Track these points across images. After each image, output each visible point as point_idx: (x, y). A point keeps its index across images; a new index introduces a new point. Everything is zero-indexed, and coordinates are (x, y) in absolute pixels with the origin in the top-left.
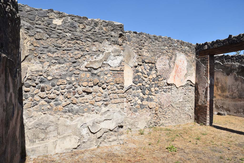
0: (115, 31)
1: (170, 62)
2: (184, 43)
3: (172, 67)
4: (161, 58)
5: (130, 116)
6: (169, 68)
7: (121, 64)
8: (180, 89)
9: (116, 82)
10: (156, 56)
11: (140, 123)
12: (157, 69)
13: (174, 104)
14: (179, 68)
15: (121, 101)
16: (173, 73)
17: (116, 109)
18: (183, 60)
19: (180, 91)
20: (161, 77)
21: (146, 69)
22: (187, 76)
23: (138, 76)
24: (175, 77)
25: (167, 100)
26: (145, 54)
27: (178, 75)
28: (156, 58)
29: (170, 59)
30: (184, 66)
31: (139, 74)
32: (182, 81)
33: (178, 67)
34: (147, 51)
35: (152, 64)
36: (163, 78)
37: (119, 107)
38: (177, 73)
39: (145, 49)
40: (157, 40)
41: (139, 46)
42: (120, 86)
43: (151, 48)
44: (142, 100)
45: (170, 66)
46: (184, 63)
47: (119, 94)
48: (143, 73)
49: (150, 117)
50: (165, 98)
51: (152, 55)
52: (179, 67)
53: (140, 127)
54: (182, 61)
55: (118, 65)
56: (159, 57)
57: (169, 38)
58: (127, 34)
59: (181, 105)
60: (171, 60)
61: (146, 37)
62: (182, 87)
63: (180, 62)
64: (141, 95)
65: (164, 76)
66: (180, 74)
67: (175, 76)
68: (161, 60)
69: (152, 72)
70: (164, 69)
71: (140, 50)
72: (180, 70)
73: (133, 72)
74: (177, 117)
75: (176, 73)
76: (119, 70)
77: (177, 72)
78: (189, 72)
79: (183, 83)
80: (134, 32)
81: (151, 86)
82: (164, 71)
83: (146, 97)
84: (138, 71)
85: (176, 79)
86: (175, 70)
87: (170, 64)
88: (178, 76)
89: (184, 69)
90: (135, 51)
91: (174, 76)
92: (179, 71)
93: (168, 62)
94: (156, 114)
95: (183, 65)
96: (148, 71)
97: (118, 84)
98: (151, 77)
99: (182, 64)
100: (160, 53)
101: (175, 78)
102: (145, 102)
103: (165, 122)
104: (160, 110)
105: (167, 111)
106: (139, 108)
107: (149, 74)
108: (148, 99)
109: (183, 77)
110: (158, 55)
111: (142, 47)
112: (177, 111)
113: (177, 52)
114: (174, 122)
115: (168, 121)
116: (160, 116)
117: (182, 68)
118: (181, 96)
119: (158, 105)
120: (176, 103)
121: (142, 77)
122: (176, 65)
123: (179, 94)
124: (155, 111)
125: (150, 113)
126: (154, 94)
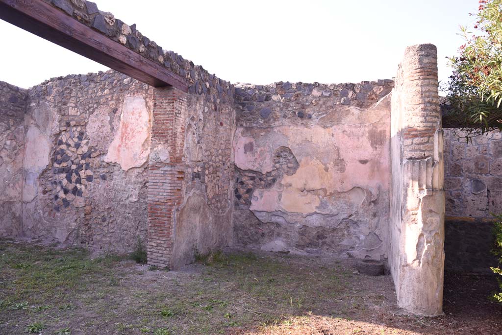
1: (112, 119)
3: (115, 128)
4: (95, 113)
6: (110, 131)
8: (133, 174)
10: (88, 112)
11: (58, 230)
14: (128, 129)
16: (117, 141)
18: (139, 111)
20: (96, 151)
21: (72, 136)
23: (62, 150)
24: (120, 148)
26: (72, 112)
27: (127, 144)
28: (87, 115)
29: (113, 112)
30: (140, 123)
31: (63, 147)
32: (136, 157)
33: (126, 128)
34: (73, 105)
35: (82, 128)
36: (98, 152)
38: (124, 141)
41: (63, 100)
43: (81, 98)
44: (66, 192)
45: (112, 129)
46: (140, 116)
48: (69, 145)
49: (75, 224)
51: (82, 111)
52: (130, 126)
53: (58, 237)
54: (135, 112)
56: (93, 112)
58: (48, 84)
60: (115, 115)
62: (136, 170)
63: (131, 116)
64: (65, 182)
65: (99, 148)
66: (132, 141)
67: (120, 146)
68: (95, 119)
69: (82, 143)
70: (101, 134)
71: (64, 107)
72: (131, 133)
75: (122, 139)
77: (124, 137)
79: (139, 161)
81: (80, 167)
82: (100, 139)
83: (71, 187)
84: (61, 143)
85: (122, 152)
86: (120, 134)
87: (113, 124)
88: (127, 146)
89: (140, 129)
91: (117, 146)
92: (130, 135)
93: (109, 119)
94: (87, 220)
95: (139, 121)
98: (80, 151)
99: (137, 120)
100: (95, 105)
101: (119, 151)
102: (70, 197)
103: (103, 239)
104: (94, 214)
105: (107, 218)
106: (62, 204)
107: (78, 146)
108: (76, 191)
109: (139, 147)
110: (92, 109)
111: (66, 100)
112: (127, 223)
113: (129, 95)
114: (119, 244)
115: (108, 239)
116: (93, 226)
117: (136, 128)
118: (135, 189)
119: (91, 204)
120: (124, 204)
121: (67, 152)
122: (124, 123)
123: (129, 185)
124: (85, 215)
125: (75, 217)
126: (84, 181)
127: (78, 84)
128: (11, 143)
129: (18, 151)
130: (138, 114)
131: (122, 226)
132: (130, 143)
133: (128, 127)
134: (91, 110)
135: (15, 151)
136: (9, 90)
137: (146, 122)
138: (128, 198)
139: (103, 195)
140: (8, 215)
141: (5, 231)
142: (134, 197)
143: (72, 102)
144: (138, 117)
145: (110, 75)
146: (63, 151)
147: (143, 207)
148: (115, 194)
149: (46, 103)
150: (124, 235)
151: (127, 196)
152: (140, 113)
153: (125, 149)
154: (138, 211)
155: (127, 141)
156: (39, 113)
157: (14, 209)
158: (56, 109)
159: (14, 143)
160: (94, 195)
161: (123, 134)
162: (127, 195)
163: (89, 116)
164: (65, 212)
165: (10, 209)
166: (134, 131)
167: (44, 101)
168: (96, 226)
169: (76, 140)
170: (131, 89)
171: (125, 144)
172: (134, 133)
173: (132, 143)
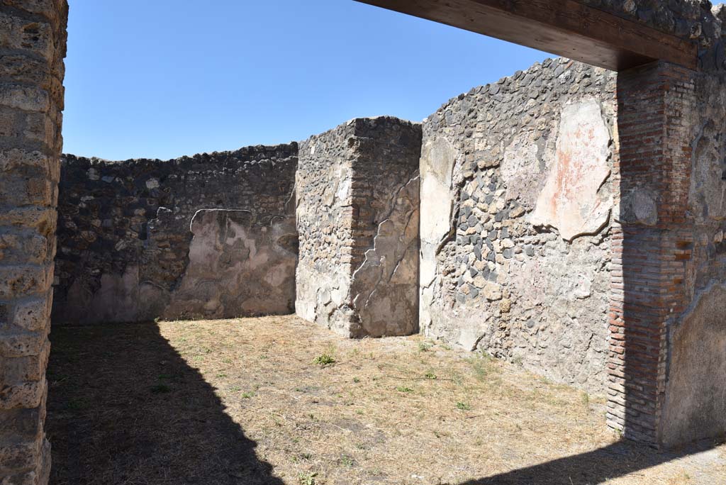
1: (541, 149)
3: (547, 164)
4: (514, 143)
8: (580, 246)
10: (502, 142)
11: (463, 333)
14: (571, 164)
16: (548, 187)
18: (588, 127)
19: (582, 256)
20: (517, 205)
21: (481, 185)
23: (468, 208)
24: (557, 200)
26: (477, 145)
27: (568, 191)
28: (502, 149)
29: (543, 136)
30: (592, 150)
31: (470, 202)
32: (587, 214)
33: (567, 162)
35: (495, 170)
36: (520, 210)
38: (563, 185)
40: (507, 90)
41: (466, 130)
43: (491, 123)
44: (473, 273)
46: (591, 138)
48: (476, 199)
49: (487, 326)
51: (493, 142)
52: (574, 158)
53: (463, 343)
54: (582, 130)
57: (544, 64)
59: (581, 311)
60: (547, 141)
61: (482, 96)
62: (587, 239)
63: (574, 140)
64: (472, 258)
65: (525, 199)
66: (578, 185)
67: (556, 195)
68: (513, 153)
69: (496, 194)
70: (523, 177)
71: (468, 140)
72: (575, 170)
75: (560, 183)
77: (564, 180)
81: (493, 234)
82: (522, 186)
84: (466, 197)
85: (560, 206)
86: (556, 174)
87: (544, 158)
88: (569, 195)
89: (593, 162)
91: (552, 195)
92: (575, 174)
93: (536, 151)
94: (504, 321)
95: (590, 147)
98: (493, 208)
99: (587, 145)
100: (513, 130)
101: (555, 204)
102: (479, 281)
103: (529, 356)
104: (515, 312)
105: (536, 322)
106: (468, 292)
107: (489, 200)
108: (487, 272)
109: (592, 195)
110: (509, 136)
111: (471, 129)
112: (570, 334)
113: (569, 102)
114: (555, 369)
115: (537, 358)
116: (513, 332)
117: (585, 160)
118: (585, 274)
119: (510, 296)
120: (564, 300)
121: (475, 210)
122: (561, 154)
123: (573, 266)
124: (501, 312)
125: (486, 315)
126: (500, 257)
127: (487, 100)
128: (403, 201)
129: (411, 214)
130: (587, 135)
131: (560, 339)
132: (575, 187)
133: (570, 160)
134: (507, 139)
135: (409, 213)
136: (399, 127)
137: (604, 145)
138: (572, 289)
139: (529, 281)
140: (401, 304)
141: (397, 325)
142: (583, 288)
143: (479, 130)
144: (587, 140)
145: (535, 74)
146: (469, 210)
147: (600, 307)
148: (549, 280)
149: (445, 138)
150: (563, 355)
151: (570, 286)
152: (590, 132)
153: (566, 200)
154: (591, 315)
155: (569, 186)
156: (437, 155)
157: (408, 296)
158: (458, 145)
159: (408, 201)
160: (515, 280)
161: (561, 174)
162: (571, 283)
163: (504, 149)
164: (472, 305)
165: (403, 295)
166: (581, 166)
167: (441, 135)
168: (517, 333)
169: (486, 190)
170: (572, 90)
171: (565, 192)
172: (582, 171)
173: (578, 188)
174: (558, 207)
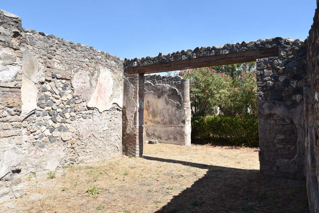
0: (5, 25)
1: (91, 79)
2: (109, 56)
3: (93, 85)
4: (79, 73)
5: (33, 154)
6: (90, 87)
7: (16, 78)
8: (104, 114)
9: (8, 105)
10: (72, 70)
12: (73, 87)
13: (96, 134)
15: (17, 133)
16: (95, 94)
17: (7, 146)
19: (104, 117)
20: (79, 99)
21: (57, 86)
22: (113, 98)
25: (87, 128)
26: (56, 65)
27: (101, 96)
28: (73, 73)
29: (92, 75)
30: (109, 85)
31: (48, 93)
32: (107, 104)
33: (101, 87)
34: (59, 62)
35: (67, 81)
36: (81, 100)
37: (14, 142)
38: (100, 94)
39: (57, 58)
40: (74, 48)
41: (48, 55)
42: (15, 111)
43: (65, 58)
44: (52, 130)
45: (91, 85)
46: (109, 81)
47: (12, 123)
48: (52, 92)
49: (64, 153)
50: (85, 126)
51: (67, 68)
52: (103, 86)
53: (49, 168)
54: (106, 78)
55: (10, 79)
56: (77, 72)
57: (91, 48)
58: (28, 34)
59: (105, 134)
60: (93, 77)
61: (58, 42)
62: (106, 112)
63: (104, 80)
64: (51, 122)
65: (83, 96)
66: (105, 95)
67: (98, 97)
68: (79, 76)
69: (66, 92)
70: (84, 88)
71: (50, 60)
72: (104, 90)
73: (37, 91)
74: (100, 150)
75: (99, 93)
76: (12, 86)
77: (100, 92)
78: (116, 93)
79: (108, 106)
80: (40, 33)
81: (65, 110)
82: (82, 91)
83: (57, 125)
84: (45, 90)
85: (99, 101)
86: (98, 90)
87: (92, 82)
88: (102, 98)
89: (109, 89)
90: (42, 61)
91: (96, 97)
92: (104, 91)
93: (89, 79)
94: (73, 148)
96: (61, 89)
97: (11, 107)
98: (64, 98)
99: (107, 83)
100: (78, 67)
101: (97, 100)
102: (56, 133)
105: (88, 143)
106: (48, 141)
107: (61, 94)
108: (61, 128)
109: (108, 99)
111: (52, 56)
113: (101, 67)
115: (89, 156)
117: (107, 88)
118: (106, 123)
120: (99, 132)
121: (52, 98)
122: (100, 83)
123: (102, 121)
124: (71, 145)
125: (63, 148)
126: (69, 121)
130: (107, 80)
134: (75, 69)
137: (112, 85)
138: (102, 128)
142: (105, 127)
143: (58, 59)
146: (47, 97)
148: (94, 127)
152: (109, 80)
153: (100, 99)
155: (102, 95)
168: (80, 151)
170: (102, 63)
171: (100, 97)
172: (106, 91)
173: (104, 96)
174: (98, 101)
